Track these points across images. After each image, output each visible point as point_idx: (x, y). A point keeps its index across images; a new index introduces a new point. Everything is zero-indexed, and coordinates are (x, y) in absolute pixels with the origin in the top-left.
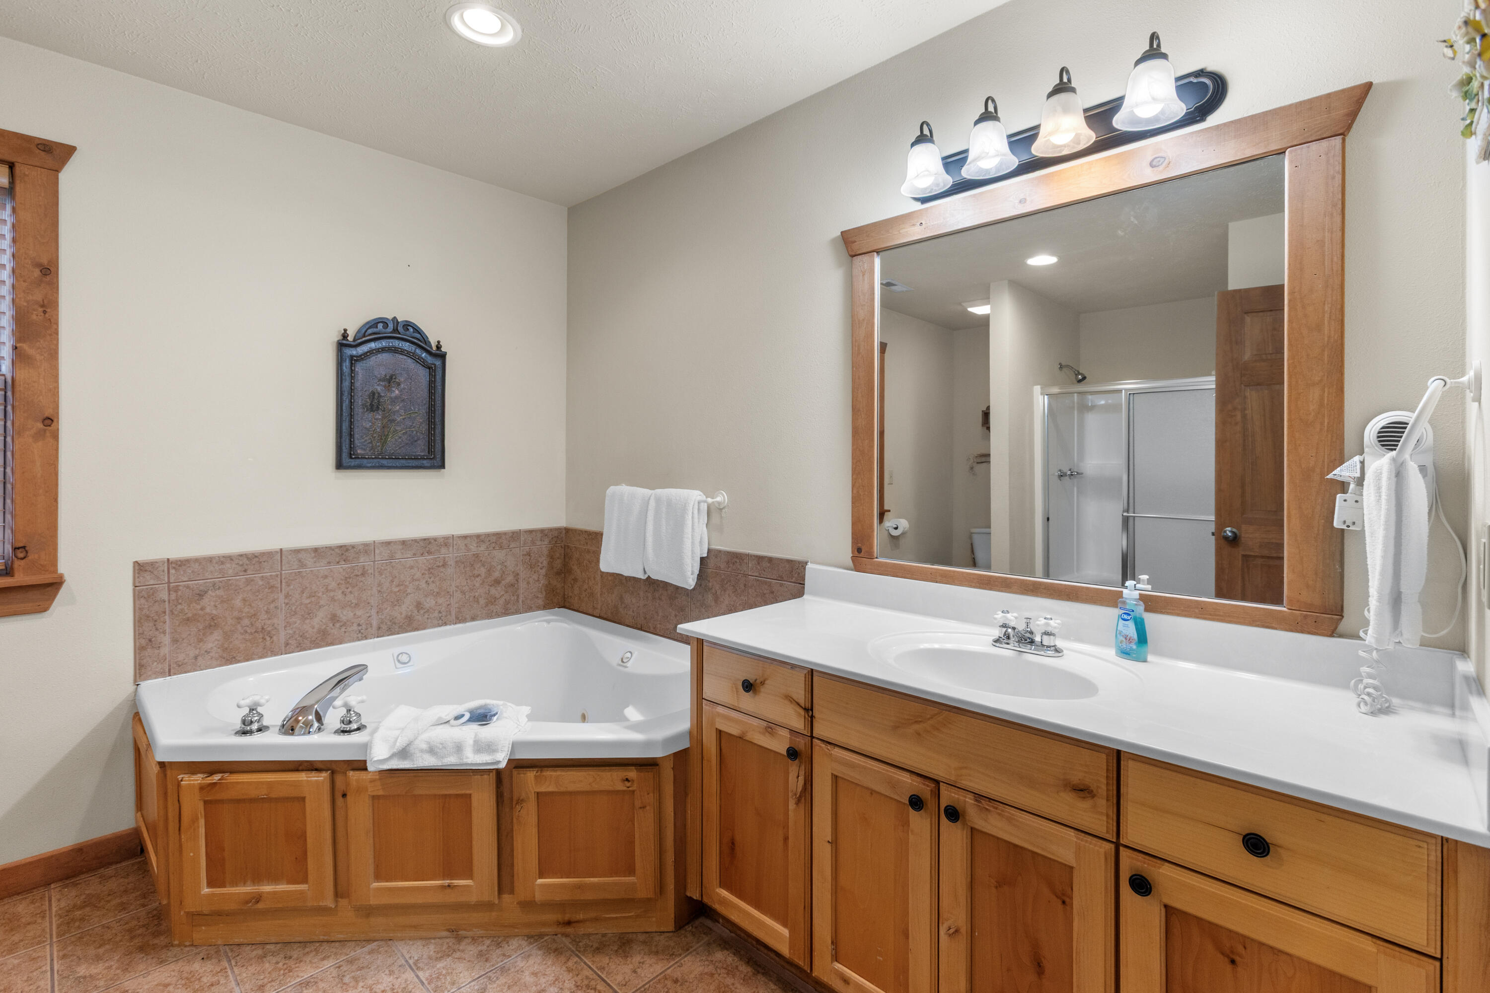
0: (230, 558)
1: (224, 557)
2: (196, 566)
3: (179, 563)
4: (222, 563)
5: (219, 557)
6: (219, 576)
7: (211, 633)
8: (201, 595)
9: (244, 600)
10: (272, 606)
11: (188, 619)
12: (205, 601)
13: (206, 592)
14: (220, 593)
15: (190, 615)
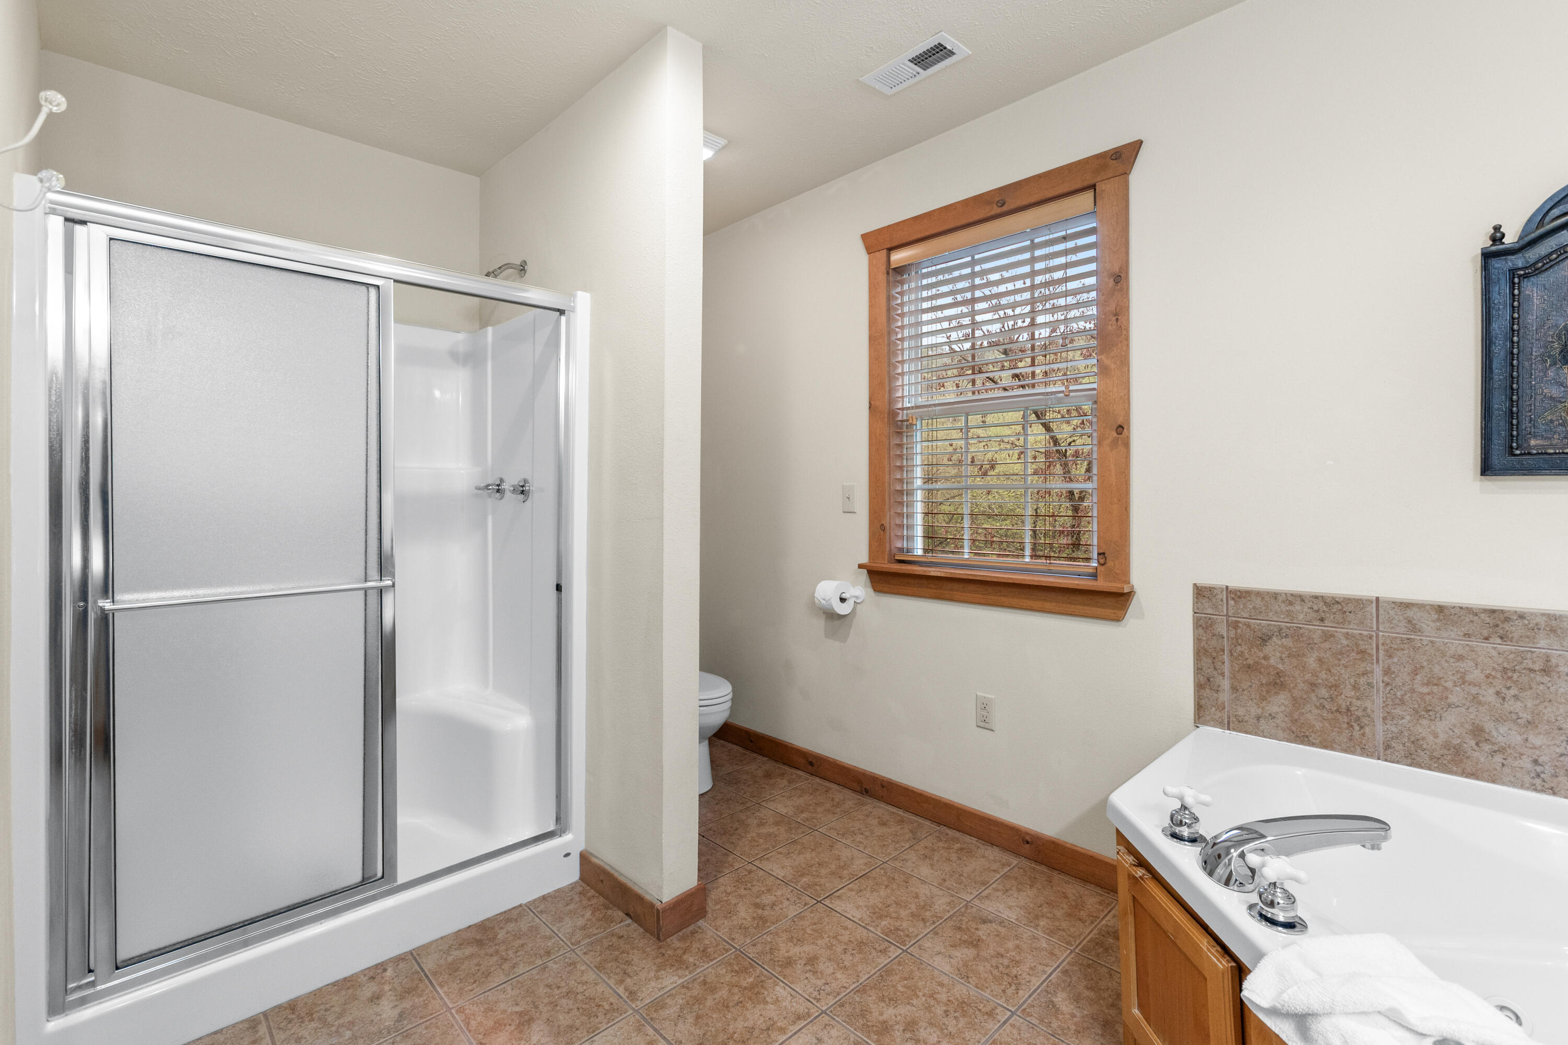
0: (1301, 598)
1: (1292, 595)
2: (1258, 602)
3: (1239, 594)
4: (1291, 603)
5: (1286, 594)
6: (1286, 620)
7: (1276, 693)
8: (1264, 640)
9: (1320, 660)
10: (1362, 680)
11: (1249, 666)
12: (1268, 649)
13: (1270, 638)
14: (1288, 642)
15: (1251, 662)
